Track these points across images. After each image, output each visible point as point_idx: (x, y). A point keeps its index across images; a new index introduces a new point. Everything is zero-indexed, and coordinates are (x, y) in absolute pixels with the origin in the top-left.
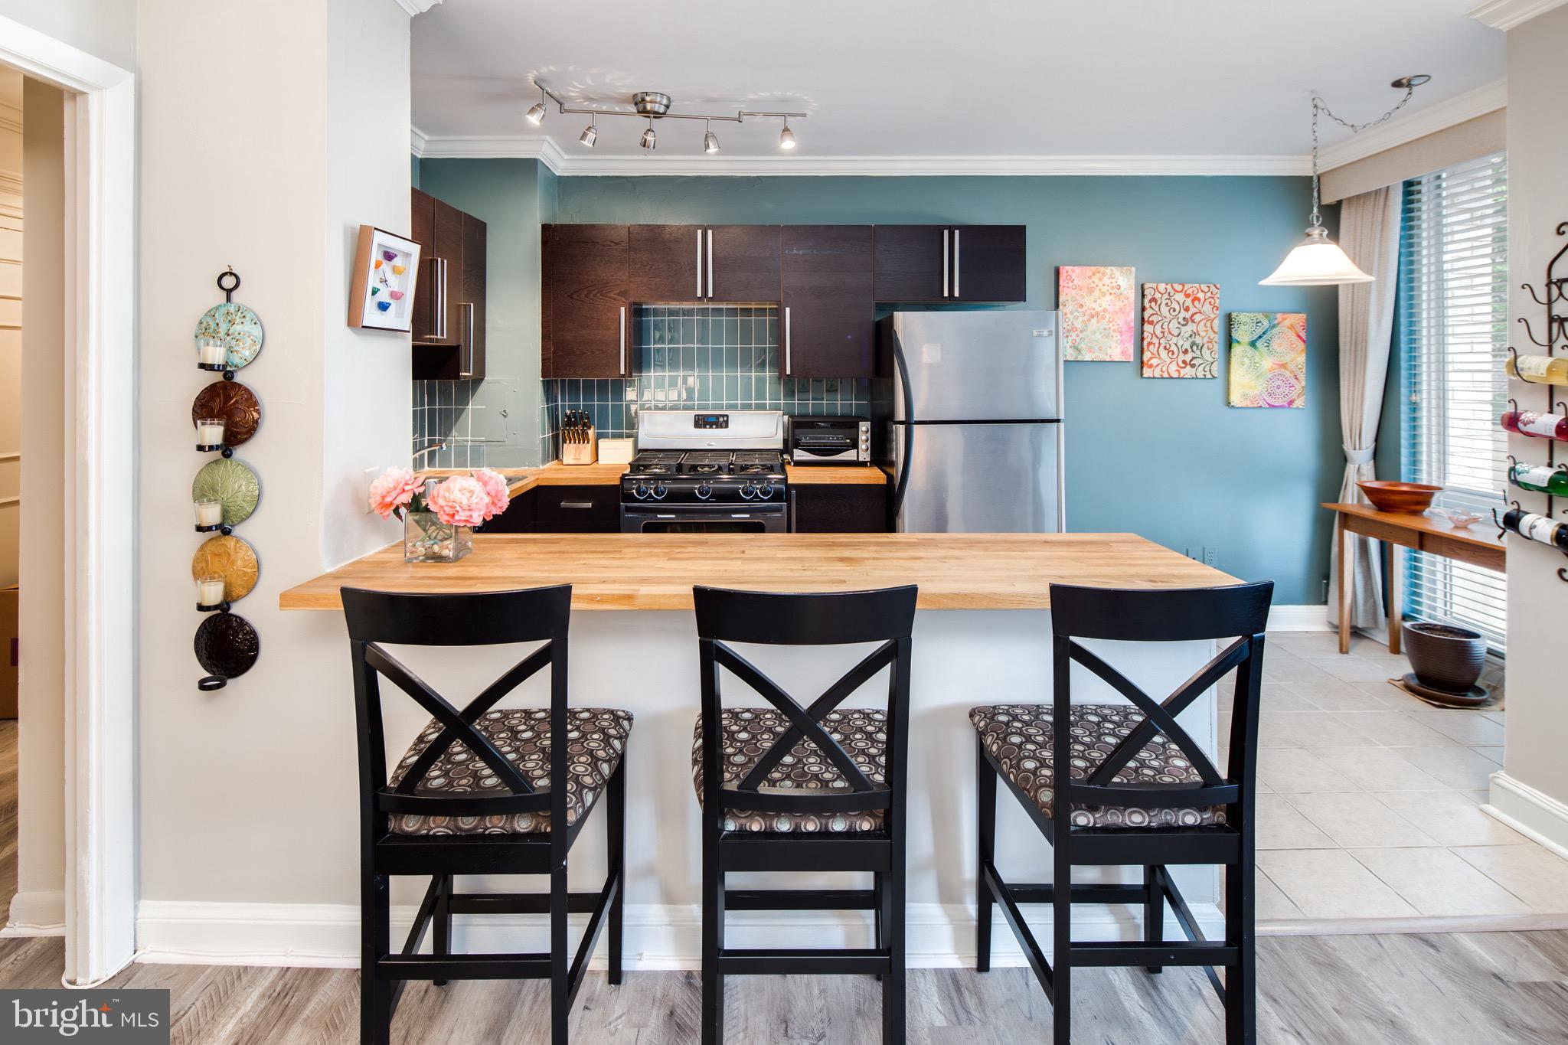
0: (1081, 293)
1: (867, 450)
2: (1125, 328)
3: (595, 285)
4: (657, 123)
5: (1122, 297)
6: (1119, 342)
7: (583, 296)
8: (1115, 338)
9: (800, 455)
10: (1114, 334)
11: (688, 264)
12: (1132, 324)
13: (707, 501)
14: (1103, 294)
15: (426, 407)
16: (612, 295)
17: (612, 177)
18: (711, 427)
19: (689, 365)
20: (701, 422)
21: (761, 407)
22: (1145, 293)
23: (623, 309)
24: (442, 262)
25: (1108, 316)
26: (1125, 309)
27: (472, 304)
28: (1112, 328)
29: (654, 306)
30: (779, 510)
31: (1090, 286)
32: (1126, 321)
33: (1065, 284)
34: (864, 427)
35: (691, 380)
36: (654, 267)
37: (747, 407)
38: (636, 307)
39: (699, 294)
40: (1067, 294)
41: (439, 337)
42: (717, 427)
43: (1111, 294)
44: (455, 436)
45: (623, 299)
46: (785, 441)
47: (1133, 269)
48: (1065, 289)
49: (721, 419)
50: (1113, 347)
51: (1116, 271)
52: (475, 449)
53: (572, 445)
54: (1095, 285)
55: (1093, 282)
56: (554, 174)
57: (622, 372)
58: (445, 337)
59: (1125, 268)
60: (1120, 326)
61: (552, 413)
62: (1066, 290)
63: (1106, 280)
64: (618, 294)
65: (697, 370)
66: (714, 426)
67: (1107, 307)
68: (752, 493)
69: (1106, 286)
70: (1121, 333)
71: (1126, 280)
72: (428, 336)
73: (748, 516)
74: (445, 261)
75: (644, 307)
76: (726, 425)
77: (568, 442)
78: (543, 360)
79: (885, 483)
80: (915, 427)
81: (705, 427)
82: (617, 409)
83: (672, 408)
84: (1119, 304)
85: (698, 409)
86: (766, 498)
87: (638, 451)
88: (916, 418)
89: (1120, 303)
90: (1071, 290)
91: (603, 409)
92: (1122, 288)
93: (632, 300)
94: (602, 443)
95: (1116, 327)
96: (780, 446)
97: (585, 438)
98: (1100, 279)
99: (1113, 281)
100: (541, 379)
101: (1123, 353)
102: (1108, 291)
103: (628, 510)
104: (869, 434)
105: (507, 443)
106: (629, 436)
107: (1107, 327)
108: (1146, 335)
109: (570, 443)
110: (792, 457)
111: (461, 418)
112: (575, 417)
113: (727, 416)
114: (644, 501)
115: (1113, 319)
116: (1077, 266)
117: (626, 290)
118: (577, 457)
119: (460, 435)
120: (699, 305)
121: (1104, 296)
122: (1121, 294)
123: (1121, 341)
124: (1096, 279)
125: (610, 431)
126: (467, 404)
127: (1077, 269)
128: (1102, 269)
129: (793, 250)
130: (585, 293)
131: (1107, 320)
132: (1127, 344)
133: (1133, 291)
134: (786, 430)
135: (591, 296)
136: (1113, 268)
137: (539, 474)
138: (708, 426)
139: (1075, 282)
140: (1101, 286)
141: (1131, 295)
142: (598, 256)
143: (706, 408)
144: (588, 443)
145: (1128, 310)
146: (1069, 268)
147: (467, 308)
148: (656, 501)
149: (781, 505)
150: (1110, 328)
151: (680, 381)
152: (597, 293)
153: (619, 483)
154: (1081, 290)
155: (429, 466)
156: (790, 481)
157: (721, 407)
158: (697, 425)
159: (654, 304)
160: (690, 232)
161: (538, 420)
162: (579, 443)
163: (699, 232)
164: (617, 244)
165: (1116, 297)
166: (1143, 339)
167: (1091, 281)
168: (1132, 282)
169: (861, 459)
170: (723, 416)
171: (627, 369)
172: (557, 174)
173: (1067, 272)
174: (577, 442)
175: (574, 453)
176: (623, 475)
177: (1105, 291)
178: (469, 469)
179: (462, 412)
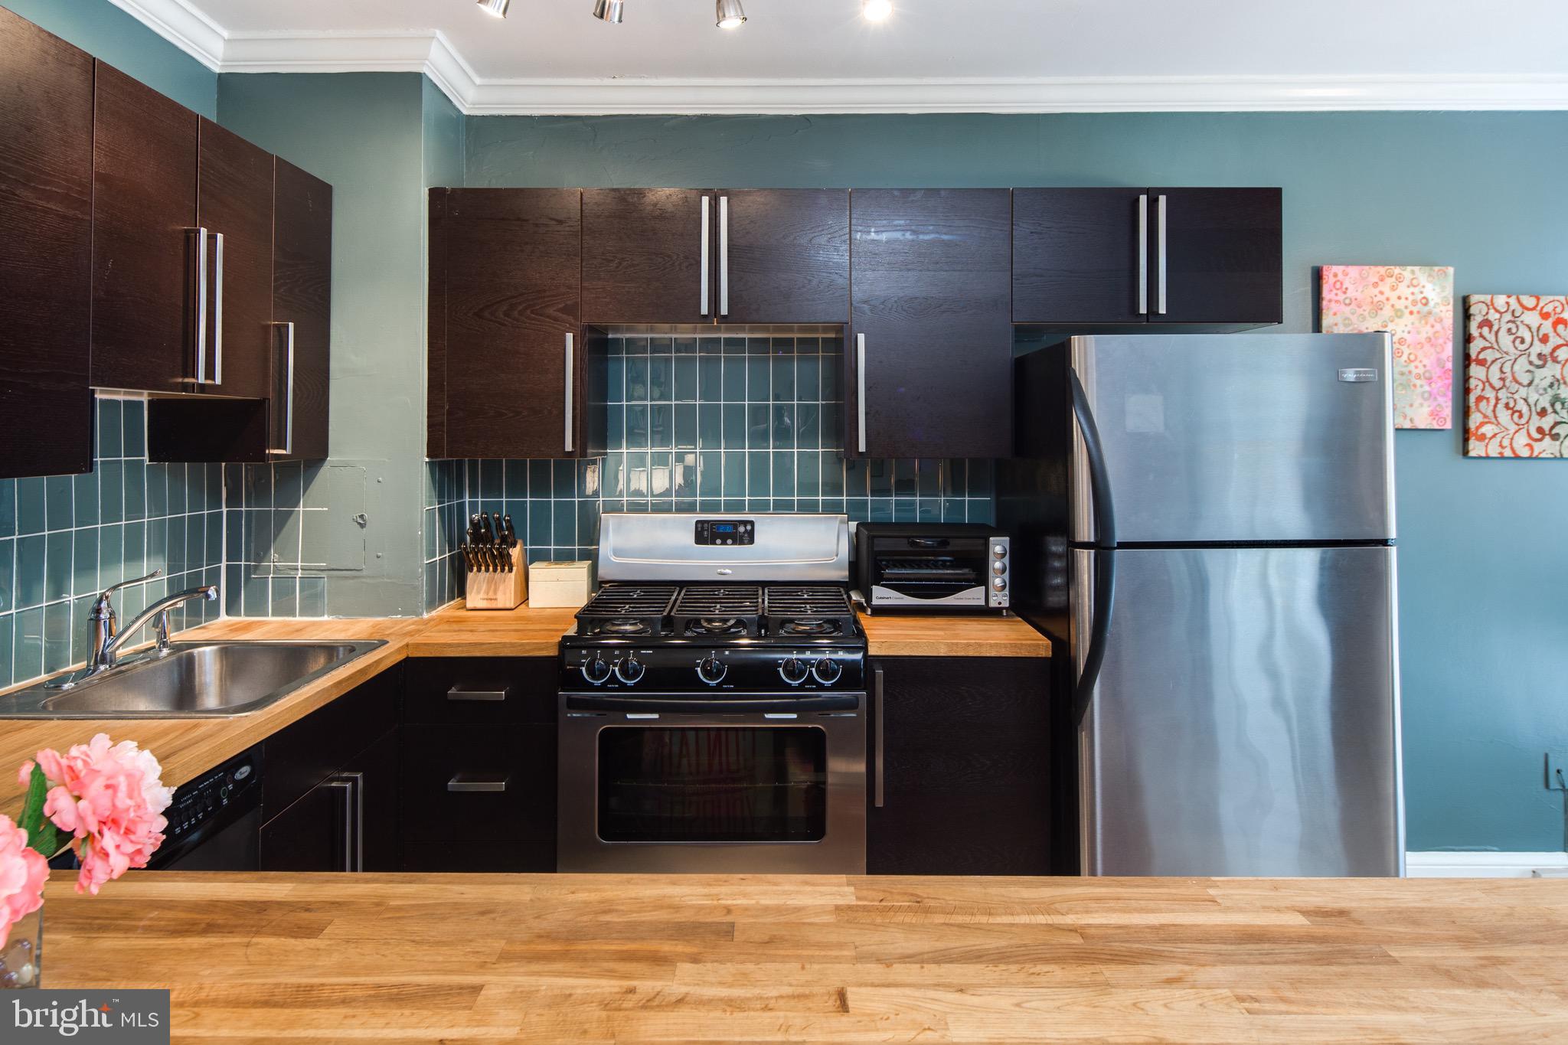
0: (1360, 311)
1: (1003, 587)
2: (1436, 372)
3: (522, 295)
5: (1431, 320)
6: (1426, 395)
7: (500, 313)
8: (1419, 390)
9: (882, 595)
10: (1418, 382)
11: (686, 258)
12: (1449, 365)
13: (718, 688)
14: (1399, 314)
15: (225, 510)
16: (551, 311)
17: (559, 117)
18: (724, 543)
19: (686, 436)
20: (707, 534)
21: (808, 508)
22: (1472, 310)
23: (570, 337)
24: (212, 239)
25: (1406, 352)
26: (1436, 338)
27: (291, 325)
28: (1415, 371)
29: (628, 336)
30: (851, 705)
31: (1376, 300)
32: (1438, 360)
33: (1332, 296)
34: (998, 546)
35: (690, 459)
36: (625, 263)
37: (783, 507)
38: (595, 336)
39: (704, 310)
40: (1335, 314)
41: (202, 379)
42: (734, 543)
43: (1411, 313)
44: (274, 560)
45: (571, 319)
46: (854, 566)
47: (1451, 270)
48: (1333, 305)
49: (742, 529)
50: (1416, 404)
51: (1421, 274)
52: (309, 583)
53: (483, 575)
54: (1382, 298)
55: (1381, 293)
56: (459, 111)
57: (569, 447)
58: (218, 381)
59: (1436, 268)
60: (1428, 368)
61: (450, 519)
62: (1334, 307)
63: (1403, 290)
64: (564, 310)
65: (699, 443)
66: (729, 541)
67: (1405, 335)
68: (801, 674)
69: (1403, 301)
70: (1430, 380)
71: (1438, 289)
72: (180, 380)
73: (794, 716)
74: (220, 236)
75: (610, 336)
76: (749, 538)
77: (475, 569)
78: (430, 426)
79: (1050, 654)
80: (1118, 554)
81: (714, 543)
82: (565, 509)
83: (658, 509)
84: (1426, 331)
85: (703, 511)
86: (828, 683)
87: (596, 583)
88: (1120, 536)
89: (1428, 328)
90: (1343, 307)
91: (540, 511)
92: (1432, 304)
93: (585, 321)
94: (537, 571)
95: (1421, 370)
96: (842, 574)
97: (502, 562)
98: (1393, 288)
99: (1416, 290)
100: (427, 460)
101: (1434, 414)
102: (1406, 307)
103: (573, 704)
104: (1007, 560)
105: (364, 573)
106: (585, 556)
107: (1405, 370)
108: (1473, 383)
109: (479, 570)
110: (869, 598)
111: (285, 530)
112: (488, 526)
113: (752, 523)
114: (603, 688)
115: (1416, 357)
116: (1352, 265)
117: (577, 303)
118: (491, 595)
119: (283, 556)
120: (703, 331)
121: (1400, 317)
122: (1430, 313)
123: (1430, 393)
124: (1385, 287)
125: (552, 547)
126: (297, 504)
127: (1353, 271)
128: (1397, 270)
129: (869, 232)
130: (505, 308)
131: (1405, 358)
132: (1441, 400)
133: (1451, 307)
134: (855, 548)
135: (515, 314)
136: (1416, 269)
137: (410, 634)
138: (719, 541)
139: (1350, 294)
140: (1394, 300)
141: (1447, 315)
142: (527, 243)
143: (713, 507)
144: (510, 570)
145: (1441, 341)
146: (1338, 269)
147: (282, 332)
148: (623, 687)
149: (857, 697)
150: (1410, 372)
151: (672, 458)
152: (526, 308)
153: (557, 654)
154: (1359, 307)
155: (228, 613)
156: (873, 651)
157: (738, 507)
158: (700, 539)
159: (629, 330)
160: (689, 203)
161: (421, 533)
162: (495, 570)
163: (705, 200)
164: (560, 222)
165: (1420, 319)
166: (1467, 391)
167: (1376, 291)
168: (1449, 292)
169: (993, 604)
170: (745, 523)
171: (578, 442)
172: (465, 112)
173: (1335, 275)
174: (491, 568)
175: (482, 589)
176: (564, 637)
177: (1403, 308)
178: (298, 619)
179: (283, 519)
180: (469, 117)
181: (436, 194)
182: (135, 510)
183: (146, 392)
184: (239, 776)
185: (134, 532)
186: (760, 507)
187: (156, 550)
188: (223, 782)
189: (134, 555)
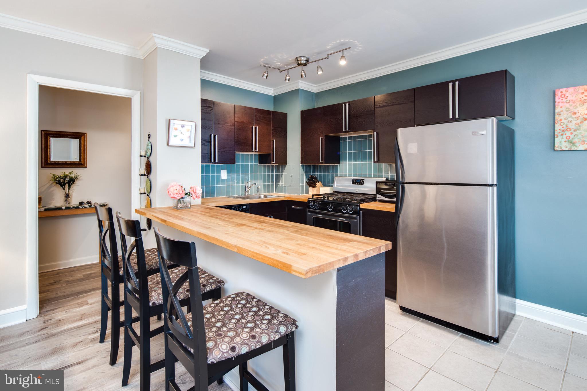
3: (314, 130)
4: (304, 68)
7: (311, 134)
9: (379, 197)
11: (341, 118)
13: (331, 211)
15: (274, 174)
16: (319, 133)
17: (331, 89)
20: (355, 182)
23: (321, 138)
24: (256, 127)
27: (274, 140)
29: (344, 136)
30: (355, 218)
33: (559, 101)
36: (331, 121)
39: (344, 130)
40: (561, 107)
41: (254, 150)
44: (280, 183)
45: (322, 134)
48: (560, 104)
49: (362, 181)
52: (285, 187)
53: (311, 188)
56: (313, 93)
57: (321, 161)
58: (257, 150)
65: (357, 161)
66: (359, 184)
73: (345, 219)
74: (258, 127)
75: (340, 137)
76: (363, 183)
78: (301, 158)
79: (394, 211)
85: (354, 176)
86: (351, 213)
93: (324, 134)
96: (374, 192)
97: (315, 186)
100: (300, 164)
103: (309, 211)
105: (292, 186)
106: (331, 186)
110: (377, 198)
113: (364, 179)
117: (323, 131)
118: (313, 192)
119: (282, 182)
125: (326, 184)
126: (283, 173)
127: (570, 90)
135: (313, 134)
138: (357, 184)
142: (315, 119)
143: (357, 176)
146: (563, 90)
147: (273, 141)
148: (316, 209)
149: (356, 216)
152: (315, 133)
153: (307, 201)
155: (276, 191)
156: (361, 207)
157: (362, 176)
158: (353, 183)
160: (341, 105)
161: (299, 179)
162: (313, 187)
163: (344, 105)
164: (320, 114)
170: (363, 180)
171: (323, 160)
172: (315, 92)
176: (308, 198)
178: (280, 193)
179: (282, 175)
180: (316, 93)
181: (302, 112)
182: (256, 172)
183: (258, 153)
184: (244, 207)
185: (256, 176)
186: (365, 176)
187: (260, 179)
188: (240, 207)
189: (256, 179)
